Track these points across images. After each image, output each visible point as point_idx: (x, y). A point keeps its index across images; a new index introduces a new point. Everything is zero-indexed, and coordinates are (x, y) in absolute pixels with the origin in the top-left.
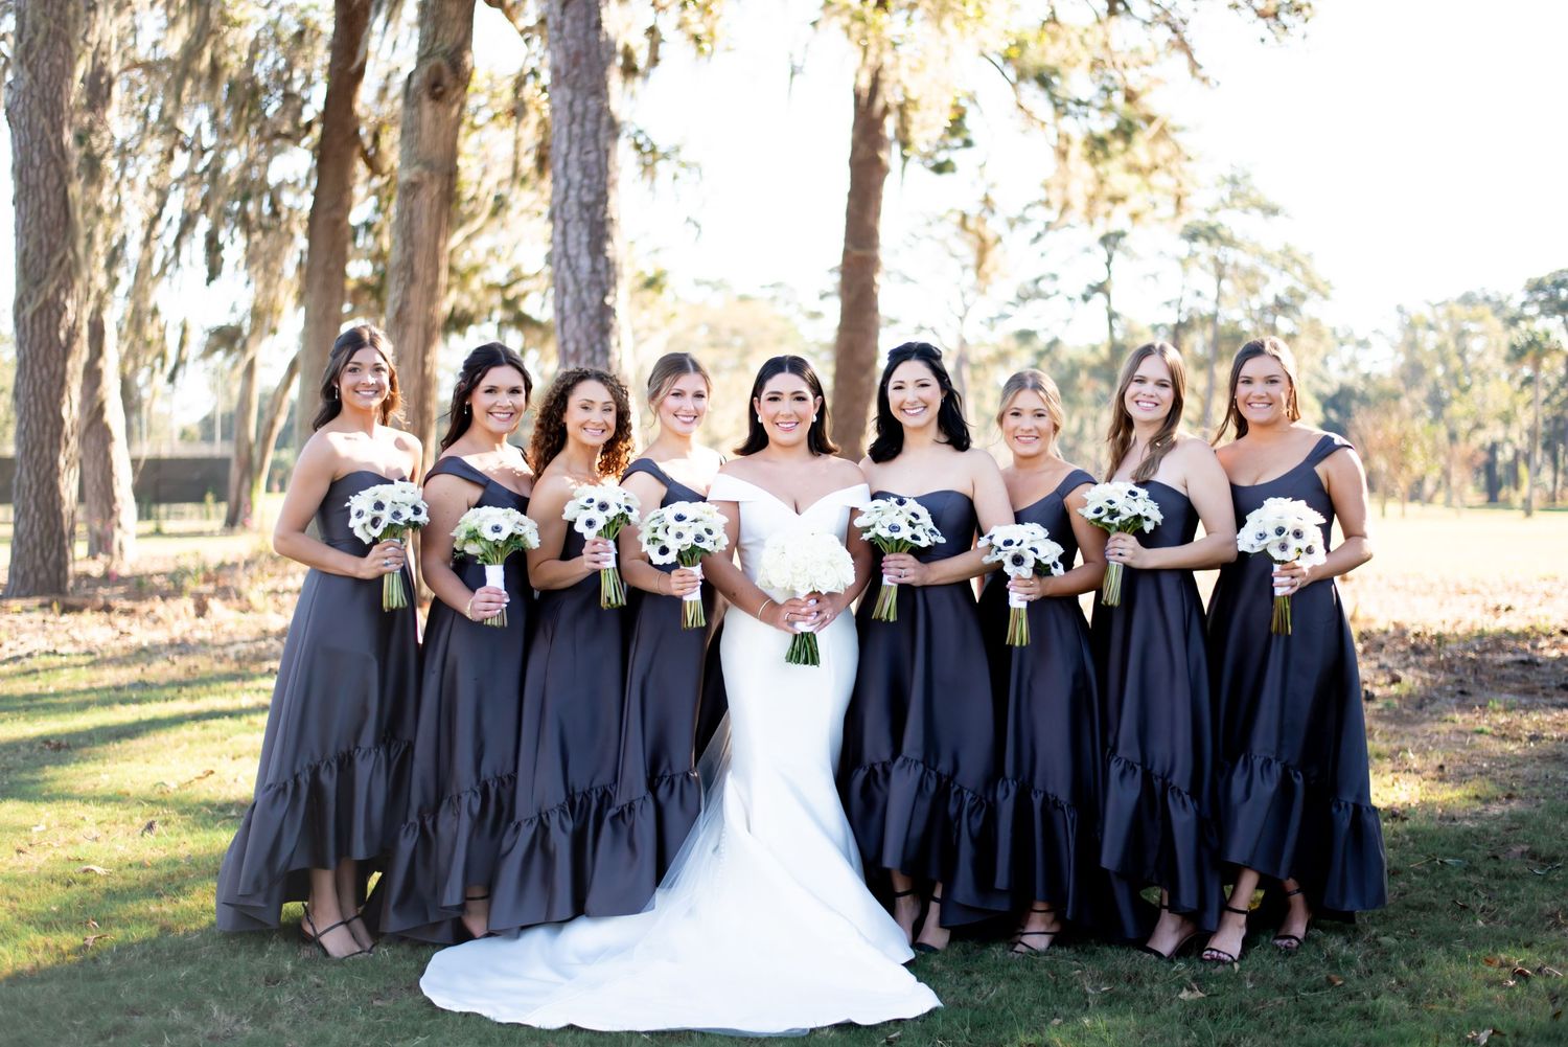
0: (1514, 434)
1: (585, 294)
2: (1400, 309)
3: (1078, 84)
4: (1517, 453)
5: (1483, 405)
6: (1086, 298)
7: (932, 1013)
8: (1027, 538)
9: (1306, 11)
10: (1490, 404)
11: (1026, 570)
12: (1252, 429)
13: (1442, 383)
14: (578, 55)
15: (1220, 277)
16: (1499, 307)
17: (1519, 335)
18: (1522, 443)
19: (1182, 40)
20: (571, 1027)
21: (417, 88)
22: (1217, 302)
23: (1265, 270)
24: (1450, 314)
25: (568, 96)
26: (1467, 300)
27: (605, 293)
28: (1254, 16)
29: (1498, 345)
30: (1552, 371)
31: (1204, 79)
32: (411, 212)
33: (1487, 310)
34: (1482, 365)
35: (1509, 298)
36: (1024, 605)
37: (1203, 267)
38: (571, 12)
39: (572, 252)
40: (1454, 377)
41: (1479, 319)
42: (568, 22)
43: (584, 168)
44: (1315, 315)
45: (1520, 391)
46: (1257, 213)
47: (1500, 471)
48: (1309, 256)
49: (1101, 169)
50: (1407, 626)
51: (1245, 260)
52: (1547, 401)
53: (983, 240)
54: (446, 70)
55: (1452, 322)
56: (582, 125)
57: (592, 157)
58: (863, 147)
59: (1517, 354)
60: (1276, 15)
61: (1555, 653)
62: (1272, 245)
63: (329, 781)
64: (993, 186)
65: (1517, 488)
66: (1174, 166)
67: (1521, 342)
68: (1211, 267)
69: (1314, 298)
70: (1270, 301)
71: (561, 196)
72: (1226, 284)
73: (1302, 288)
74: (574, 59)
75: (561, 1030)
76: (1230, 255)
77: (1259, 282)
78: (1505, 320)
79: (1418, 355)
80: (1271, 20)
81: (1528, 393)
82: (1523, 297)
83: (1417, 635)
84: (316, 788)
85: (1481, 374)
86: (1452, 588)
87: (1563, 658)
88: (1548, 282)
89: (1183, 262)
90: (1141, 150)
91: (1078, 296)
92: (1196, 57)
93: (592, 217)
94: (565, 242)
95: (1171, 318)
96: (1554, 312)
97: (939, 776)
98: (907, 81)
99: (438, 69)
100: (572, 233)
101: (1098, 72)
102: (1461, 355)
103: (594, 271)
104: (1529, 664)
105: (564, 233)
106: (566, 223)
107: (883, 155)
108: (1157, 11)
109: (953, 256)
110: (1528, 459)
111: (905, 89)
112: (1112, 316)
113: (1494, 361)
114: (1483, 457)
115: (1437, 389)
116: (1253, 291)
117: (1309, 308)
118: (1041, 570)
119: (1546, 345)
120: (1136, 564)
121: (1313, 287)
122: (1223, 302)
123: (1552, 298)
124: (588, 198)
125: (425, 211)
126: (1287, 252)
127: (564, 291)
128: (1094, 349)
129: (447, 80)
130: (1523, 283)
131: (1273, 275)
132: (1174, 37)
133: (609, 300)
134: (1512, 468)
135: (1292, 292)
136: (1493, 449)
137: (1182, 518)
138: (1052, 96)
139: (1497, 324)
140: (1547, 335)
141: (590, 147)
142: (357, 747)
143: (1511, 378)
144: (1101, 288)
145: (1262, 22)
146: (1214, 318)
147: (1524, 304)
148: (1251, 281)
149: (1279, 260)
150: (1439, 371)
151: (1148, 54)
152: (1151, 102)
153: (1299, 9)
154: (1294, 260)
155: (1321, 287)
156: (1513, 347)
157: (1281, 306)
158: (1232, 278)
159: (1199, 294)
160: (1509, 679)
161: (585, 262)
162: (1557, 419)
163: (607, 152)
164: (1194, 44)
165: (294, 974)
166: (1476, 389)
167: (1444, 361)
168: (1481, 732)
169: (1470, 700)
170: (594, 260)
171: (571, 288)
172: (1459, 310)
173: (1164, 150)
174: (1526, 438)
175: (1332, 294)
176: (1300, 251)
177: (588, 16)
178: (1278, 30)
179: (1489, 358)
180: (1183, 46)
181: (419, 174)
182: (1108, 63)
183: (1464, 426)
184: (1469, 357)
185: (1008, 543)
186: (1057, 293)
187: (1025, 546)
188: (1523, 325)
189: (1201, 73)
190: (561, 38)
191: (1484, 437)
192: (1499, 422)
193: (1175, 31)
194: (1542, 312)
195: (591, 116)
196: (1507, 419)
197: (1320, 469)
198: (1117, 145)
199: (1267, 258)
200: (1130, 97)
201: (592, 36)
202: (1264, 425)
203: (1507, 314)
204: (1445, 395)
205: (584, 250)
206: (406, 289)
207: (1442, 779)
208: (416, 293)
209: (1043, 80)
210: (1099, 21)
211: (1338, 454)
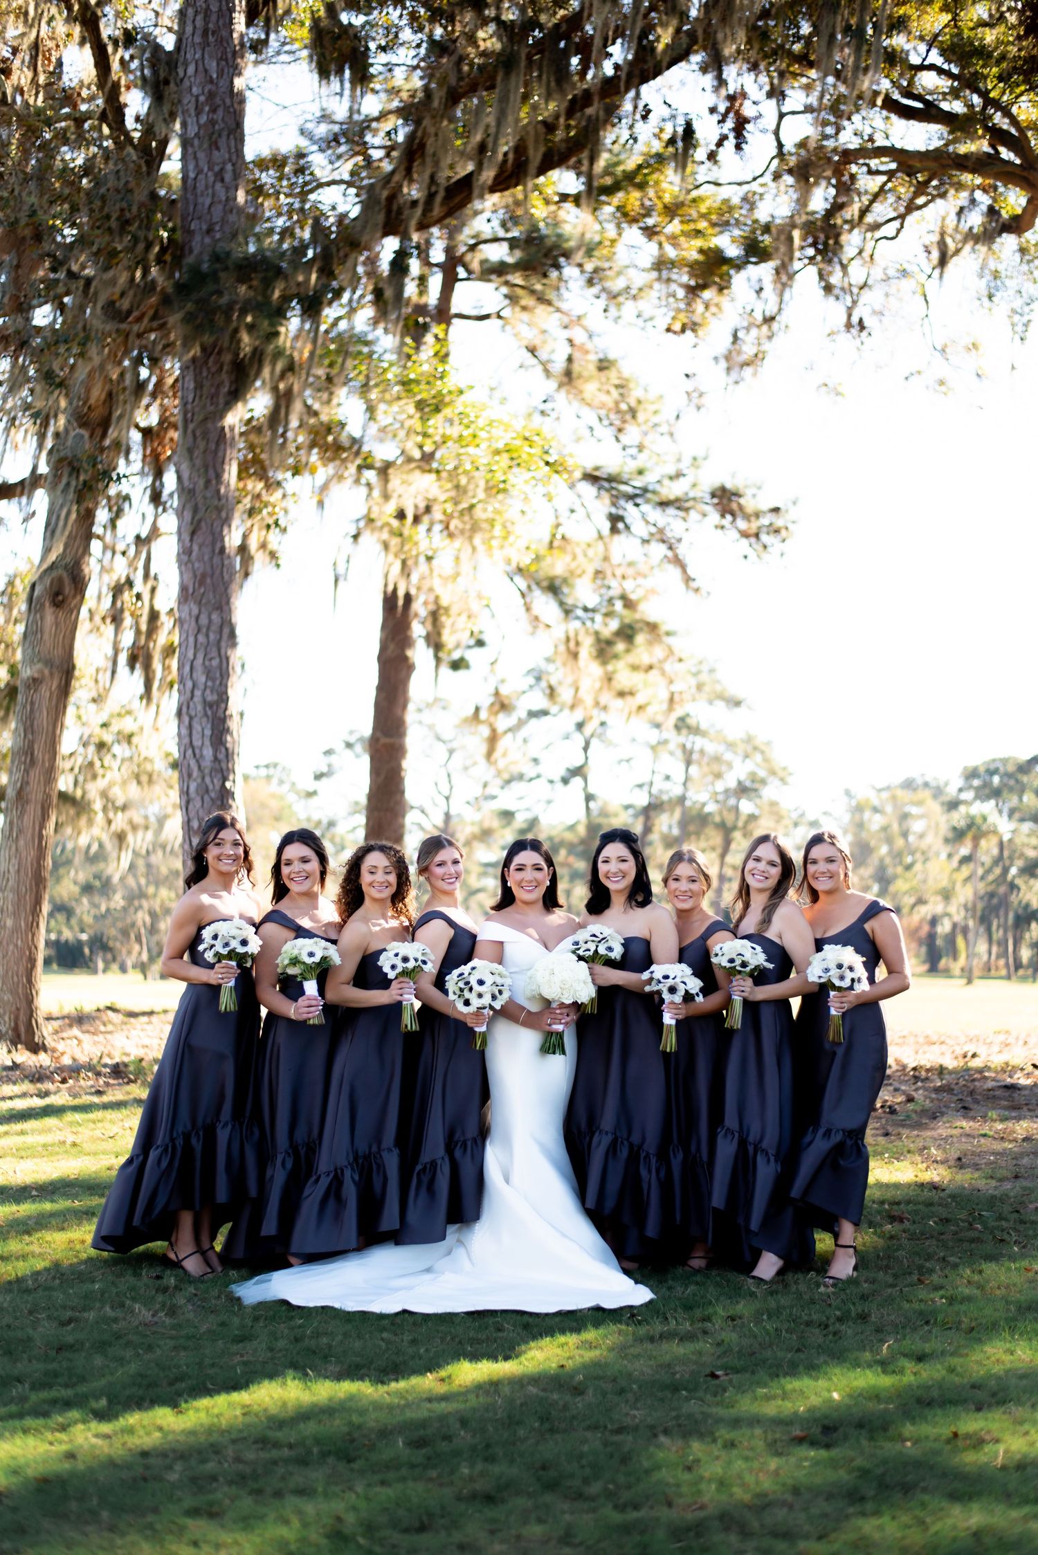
0: (952, 909)
1: (208, 780)
2: (848, 793)
3: (584, 593)
4: (955, 926)
5: (925, 881)
6: (565, 781)
7: (651, 1302)
8: (679, 974)
9: (783, 532)
10: (930, 882)
11: (678, 998)
12: (822, 896)
13: (888, 861)
14: (204, 576)
15: (688, 763)
16: (938, 792)
17: (958, 818)
18: (959, 916)
19: (676, 556)
20: (405, 1311)
21: (39, 598)
22: (684, 784)
23: (728, 756)
24: (894, 798)
25: (195, 611)
26: (909, 785)
27: (225, 779)
28: (737, 535)
29: (937, 825)
30: (988, 851)
31: (697, 590)
32: (32, 703)
33: (926, 794)
34: (924, 844)
35: (946, 784)
36: (673, 1022)
37: (672, 753)
38: (199, 539)
39: (197, 743)
40: (898, 856)
41: (920, 803)
42: (195, 548)
43: (208, 673)
44: (774, 798)
45: (958, 869)
46: (721, 705)
47: (939, 942)
48: (768, 743)
49: (610, 668)
50: (905, 1061)
51: (711, 748)
52: (982, 878)
53: (494, 731)
54: (67, 581)
55: (895, 806)
56: (207, 636)
57: (215, 663)
58: (392, 647)
59: (958, 835)
60: (757, 535)
61: (1029, 1082)
62: (736, 734)
63: (197, 1145)
64: (503, 681)
65: (955, 958)
66: (668, 667)
67: (962, 824)
68: (679, 753)
69: (773, 783)
70: (732, 784)
71: (188, 694)
72: (693, 769)
73: (762, 773)
74: (200, 580)
75: (397, 1314)
76: (698, 742)
77: (724, 768)
78: (943, 804)
79: (864, 835)
80: (753, 540)
81: (966, 871)
82: (959, 782)
83: (914, 1069)
84: (188, 1148)
85: (923, 853)
86: (921, 1040)
87: (1035, 1085)
88: (982, 770)
89: (653, 748)
90: (643, 651)
91: (557, 778)
92: (689, 571)
93: (214, 714)
94: (190, 735)
95: (642, 800)
96: (988, 797)
97: (631, 1145)
98: (439, 590)
99: (60, 580)
100: (197, 727)
101: (599, 582)
102: (905, 834)
103: (216, 759)
104: (1013, 1088)
105: (190, 727)
106: (191, 718)
107: (409, 653)
108: (653, 530)
109: (439, 739)
110: (965, 931)
111: (437, 598)
112: (589, 798)
113: (935, 842)
114: (926, 929)
115: (882, 869)
116: (718, 776)
117: (770, 792)
118: (688, 997)
119: (984, 828)
120: (751, 998)
121: (773, 773)
122: (689, 785)
123: (986, 785)
124: (211, 697)
125: (45, 704)
126: (749, 740)
127: (190, 776)
128: (572, 828)
129: (68, 589)
130: (960, 770)
131: (737, 761)
132: (670, 554)
133: (228, 785)
134: (951, 939)
135: (753, 777)
136: (934, 922)
137: (782, 962)
138: (561, 604)
139: (935, 807)
140: (985, 819)
141: (214, 653)
142: (218, 1120)
143: (950, 856)
144: (578, 772)
145: (745, 542)
146: (682, 799)
147: (961, 790)
148: (717, 767)
149: (741, 748)
150: (884, 850)
151: (643, 568)
152: (649, 611)
153: (777, 531)
154: (755, 748)
155: (781, 773)
156: (954, 829)
157: (743, 790)
158: (699, 764)
159: (668, 778)
160: (1000, 1098)
161: (208, 752)
162: (992, 895)
163: (227, 659)
164: (688, 560)
165: (176, 1287)
166: (918, 867)
167: (889, 841)
168: (985, 1135)
169: (972, 1114)
170: (216, 751)
171: (195, 773)
172: (900, 793)
173: (659, 652)
174: (963, 913)
175: (789, 779)
176: (760, 740)
177: (213, 544)
178: (759, 547)
179: (929, 839)
180: (678, 562)
181: (41, 672)
182: (609, 573)
183: (909, 900)
184: (911, 838)
185: (666, 977)
186: (538, 776)
187: (678, 980)
188: (962, 809)
189: (693, 585)
190: (189, 561)
191: (925, 911)
192: (939, 898)
193: (670, 548)
194: (977, 797)
195: (214, 628)
196: (947, 895)
197: (867, 926)
198: (620, 647)
199: (731, 746)
200: (629, 604)
201: (216, 560)
202: (829, 892)
203: (946, 799)
204: (890, 871)
205: (207, 742)
206: (27, 771)
207: (962, 1167)
208: (35, 774)
209: (553, 588)
210: (601, 537)
211: (883, 915)
